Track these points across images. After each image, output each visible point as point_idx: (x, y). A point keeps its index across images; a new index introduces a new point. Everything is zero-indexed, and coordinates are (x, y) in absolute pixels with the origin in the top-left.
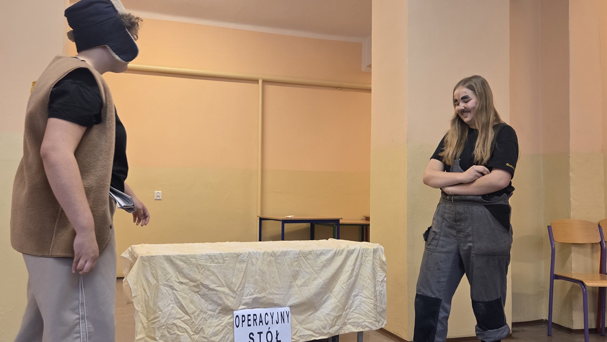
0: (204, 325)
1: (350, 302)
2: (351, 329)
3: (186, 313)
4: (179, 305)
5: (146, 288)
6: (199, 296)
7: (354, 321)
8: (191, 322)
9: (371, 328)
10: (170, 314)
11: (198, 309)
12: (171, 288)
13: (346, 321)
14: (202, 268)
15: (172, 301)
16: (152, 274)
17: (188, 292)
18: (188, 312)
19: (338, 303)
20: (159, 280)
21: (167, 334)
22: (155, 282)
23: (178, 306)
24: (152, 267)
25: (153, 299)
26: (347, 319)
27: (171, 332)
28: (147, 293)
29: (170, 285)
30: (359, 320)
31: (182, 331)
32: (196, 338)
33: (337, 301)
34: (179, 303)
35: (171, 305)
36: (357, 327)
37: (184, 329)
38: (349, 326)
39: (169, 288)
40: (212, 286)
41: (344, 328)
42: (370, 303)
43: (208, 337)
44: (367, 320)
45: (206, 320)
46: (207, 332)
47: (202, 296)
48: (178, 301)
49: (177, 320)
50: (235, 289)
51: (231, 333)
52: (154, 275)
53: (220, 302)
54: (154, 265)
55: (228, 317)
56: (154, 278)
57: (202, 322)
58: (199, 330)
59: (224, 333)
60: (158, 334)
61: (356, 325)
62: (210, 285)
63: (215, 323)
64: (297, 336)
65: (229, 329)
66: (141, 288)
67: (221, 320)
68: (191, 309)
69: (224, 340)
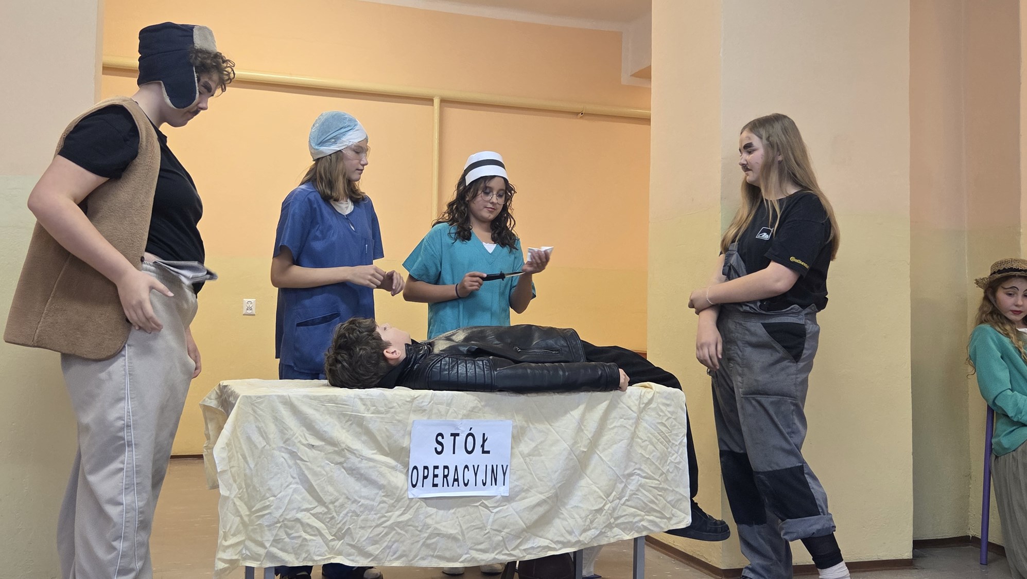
0: (353, 523)
2: (620, 535)
3: (321, 501)
5: (247, 453)
6: (343, 470)
7: (626, 521)
8: (329, 517)
9: (652, 531)
10: (290, 502)
11: (341, 495)
12: (292, 456)
13: (612, 520)
14: (347, 420)
16: (259, 429)
17: (323, 464)
18: (324, 499)
19: (594, 487)
20: (271, 440)
21: (286, 536)
22: (264, 443)
23: (304, 488)
24: (258, 415)
25: (259, 474)
26: (614, 516)
27: (292, 533)
28: (250, 462)
29: (291, 450)
30: (634, 519)
31: (313, 533)
32: (338, 546)
34: (307, 483)
35: (293, 486)
36: (629, 530)
37: (315, 529)
38: (616, 530)
39: (289, 455)
40: (366, 452)
41: (608, 533)
42: (654, 487)
44: (646, 517)
45: (358, 516)
46: (359, 536)
47: (350, 471)
48: (305, 479)
49: (304, 513)
50: (407, 459)
51: (403, 542)
52: (262, 430)
53: (382, 481)
54: (262, 412)
55: (398, 513)
56: (262, 436)
57: (349, 518)
58: (343, 532)
59: (388, 540)
60: (268, 538)
61: (629, 527)
62: (362, 450)
63: (374, 520)
64: (520, 550)
65: (399, 534)
66: (239, 453)
67: (385, 516)
68: (328, 494)
69: (389, 552)
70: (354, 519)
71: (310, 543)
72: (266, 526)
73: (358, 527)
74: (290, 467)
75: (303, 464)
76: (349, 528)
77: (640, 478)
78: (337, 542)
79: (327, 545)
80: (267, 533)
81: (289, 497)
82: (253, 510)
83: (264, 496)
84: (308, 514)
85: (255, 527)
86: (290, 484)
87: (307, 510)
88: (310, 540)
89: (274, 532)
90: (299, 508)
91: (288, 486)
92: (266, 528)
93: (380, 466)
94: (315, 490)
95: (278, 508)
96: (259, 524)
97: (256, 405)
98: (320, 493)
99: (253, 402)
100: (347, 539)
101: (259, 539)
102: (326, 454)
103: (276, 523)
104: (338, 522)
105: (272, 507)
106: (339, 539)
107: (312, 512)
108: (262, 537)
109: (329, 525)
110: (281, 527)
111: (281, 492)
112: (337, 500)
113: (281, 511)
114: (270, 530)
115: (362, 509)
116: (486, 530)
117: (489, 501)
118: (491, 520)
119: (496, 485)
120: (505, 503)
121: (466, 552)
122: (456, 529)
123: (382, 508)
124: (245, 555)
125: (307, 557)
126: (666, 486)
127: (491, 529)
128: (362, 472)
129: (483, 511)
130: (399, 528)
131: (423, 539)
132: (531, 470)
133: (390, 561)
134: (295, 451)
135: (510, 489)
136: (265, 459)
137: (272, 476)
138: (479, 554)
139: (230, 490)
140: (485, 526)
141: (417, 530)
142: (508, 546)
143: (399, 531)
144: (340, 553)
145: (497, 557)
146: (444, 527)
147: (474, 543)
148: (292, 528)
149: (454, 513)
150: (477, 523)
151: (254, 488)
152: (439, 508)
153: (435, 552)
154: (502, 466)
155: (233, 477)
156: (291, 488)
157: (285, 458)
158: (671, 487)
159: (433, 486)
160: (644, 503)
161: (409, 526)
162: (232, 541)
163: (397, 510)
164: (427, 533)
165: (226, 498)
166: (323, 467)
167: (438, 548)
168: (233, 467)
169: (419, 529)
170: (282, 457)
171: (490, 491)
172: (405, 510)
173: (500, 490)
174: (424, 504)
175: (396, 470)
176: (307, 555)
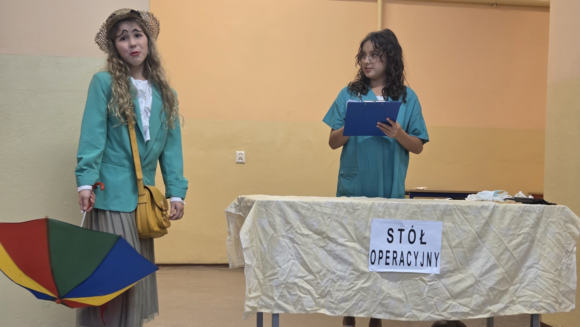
0: (332, 287)
1: (521, 275)
2: (521, 310)
3: (310, 272)
4: (301, 261)
5: (262, 238)
6: (325, 252)
7: (526, 300)
8: (316, 283)
9: (548, 311)
10: (290, 271)
11: (324, 268)
12: (291, 241)
13: (515, 298)
14: (328, 217)
15: (292, 256)
16: (270, 222)
17: (311, 247)
18: (312, 270)
19: (505, 275)
20: (278, 230)
21: (287, 294)
22: (273, 232)
23: (299, 263)
24: (270, 214)
25: (270, 252)
26: (516, 296)
27: (292, 292)
28: (264, 244)
29: (290, 237)
30: (532, 299)
31: (306, 293)
32: (322, 302)
33: (504, 272)
34: (301, 259)
35: (292, 261)
36: (529, 308)
37: (307, 290)
38: (518, 306)
39: (289, 241)
40: (341, 240)
41: (512, 307)
42: (550, 279)
43: (336, 302)
44: (544, 300)
45: (335, 282)
46: (336, 296)
47: (329, 253)
48: (300, 256)
49: (299, 279)
50: (368, 245)
51: (365, 301)
52: (272, 223)
53: (351, 260)
54: (271, 211)
55: (362, 281)
56: (272, 227)
57: (329, 283)
58: (325, 293)
59: (356, 299)
60: (276, 294)
61: (529, 305)
62: (338, 239)
63: (346, 286)
64: (448, 313)
65: (363, 295)
66: (257, 238)
67: (353, 283)
68: (315, 267)
69: (356, 308)
70: (333, 285)
71: (303, 299)
72: (275, 286)
73: (335, 289)
74: (290, 248)
75: (299, 247)
76: (329, 290)
77: (538, 271)
78: (321, 300)
79: (315, 301)
80: (275, 291)
81: (289, 268)
82: (266, 275)
83: (273, 266)
84: (302, 280)
85: (268, 287)
86: (290, 259)
87: (301, 277)
88: (304, 297)
89: (280, 290)
90: (296, 276)
91: (288, 261)
92: (275, 288)
93: (350, 249)
94: (306, 264)
95: (282, 275)
96: (270, 285)
97: (268, 206)
98: (310, 266)
99: (265, 205)
100: (328, 298)
101: (271, 295)
102: (313, 240)
103: (282, 285)
104: (322, 286)
105: (278, 274)
106: (323, 298)
107: (305, 279)
108: (272, 294)
109: (316, 288)
110: (284, 287)
111: (284, 265)
112: (321, 271)
113: (285, 277)
114: (277, 289)
115: (337, 278)
116: (423, 296)
117: (426, 277)
118: (426, 290)
119: (430, 266)
120: (437, 279)
121: (409, 310)
122: (402, 294)
123: (352, 278)
124: (261, 305)
125: (301, 308)
126: (559, 280)
127: (426, 296)
128: (337, 253)
129: (421, 283)
130: (363, 291)
131: (379, 300)
132: (456, 257)
133: (357, 313)
134: (293, 237)
135: (441, 269)
136: (274, 242)
137: (278, 254)
138: (419, 313)
139: (252, 261)
140: (423, 294)
141: (375, 293)
142: (439, 309)
143: (363, 293)
144: (323, 307)
145: (431, 315)
146: (394, 292)
147: (415, 305)
148: (291, 288)
149: (401, 284)
150: (416, 291)
151: (267, 261)
152: (390, 280)
153: (387, 309)
154: (435, 253)
155: (254, 253)
156: (290, 262)
157: (287, 242)
158: (563, 281)
159: (386, 265)
160: (542, 289)
161: (370, 290)
162: (253, 295)
163: (362, 279)
164: (382, 296)
165: (249, 266)
166: (311, 249)
167: (390, 307)
168: (253, 246)
169: (376, 293)
170: (285, 242)
171: (426, 270)
172: (367, 280)
173: (434, 270)
174: (379, 276)
175: (361, 253)
176: (301, 307)
